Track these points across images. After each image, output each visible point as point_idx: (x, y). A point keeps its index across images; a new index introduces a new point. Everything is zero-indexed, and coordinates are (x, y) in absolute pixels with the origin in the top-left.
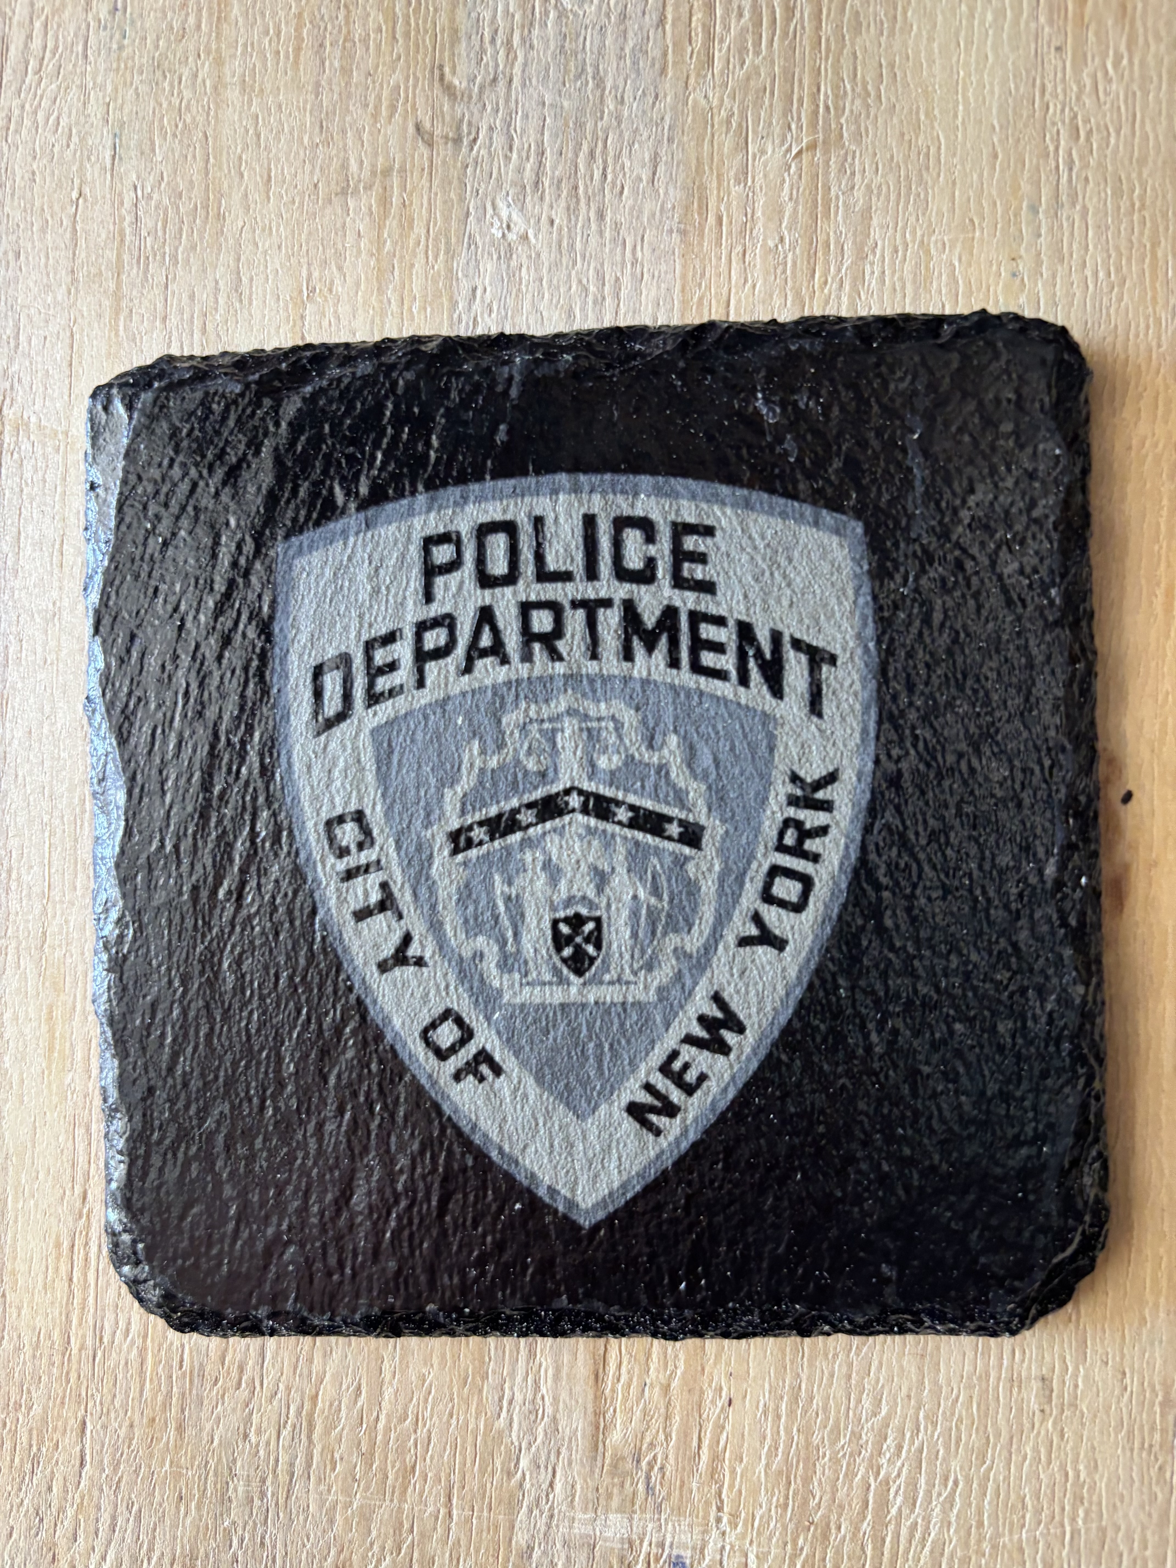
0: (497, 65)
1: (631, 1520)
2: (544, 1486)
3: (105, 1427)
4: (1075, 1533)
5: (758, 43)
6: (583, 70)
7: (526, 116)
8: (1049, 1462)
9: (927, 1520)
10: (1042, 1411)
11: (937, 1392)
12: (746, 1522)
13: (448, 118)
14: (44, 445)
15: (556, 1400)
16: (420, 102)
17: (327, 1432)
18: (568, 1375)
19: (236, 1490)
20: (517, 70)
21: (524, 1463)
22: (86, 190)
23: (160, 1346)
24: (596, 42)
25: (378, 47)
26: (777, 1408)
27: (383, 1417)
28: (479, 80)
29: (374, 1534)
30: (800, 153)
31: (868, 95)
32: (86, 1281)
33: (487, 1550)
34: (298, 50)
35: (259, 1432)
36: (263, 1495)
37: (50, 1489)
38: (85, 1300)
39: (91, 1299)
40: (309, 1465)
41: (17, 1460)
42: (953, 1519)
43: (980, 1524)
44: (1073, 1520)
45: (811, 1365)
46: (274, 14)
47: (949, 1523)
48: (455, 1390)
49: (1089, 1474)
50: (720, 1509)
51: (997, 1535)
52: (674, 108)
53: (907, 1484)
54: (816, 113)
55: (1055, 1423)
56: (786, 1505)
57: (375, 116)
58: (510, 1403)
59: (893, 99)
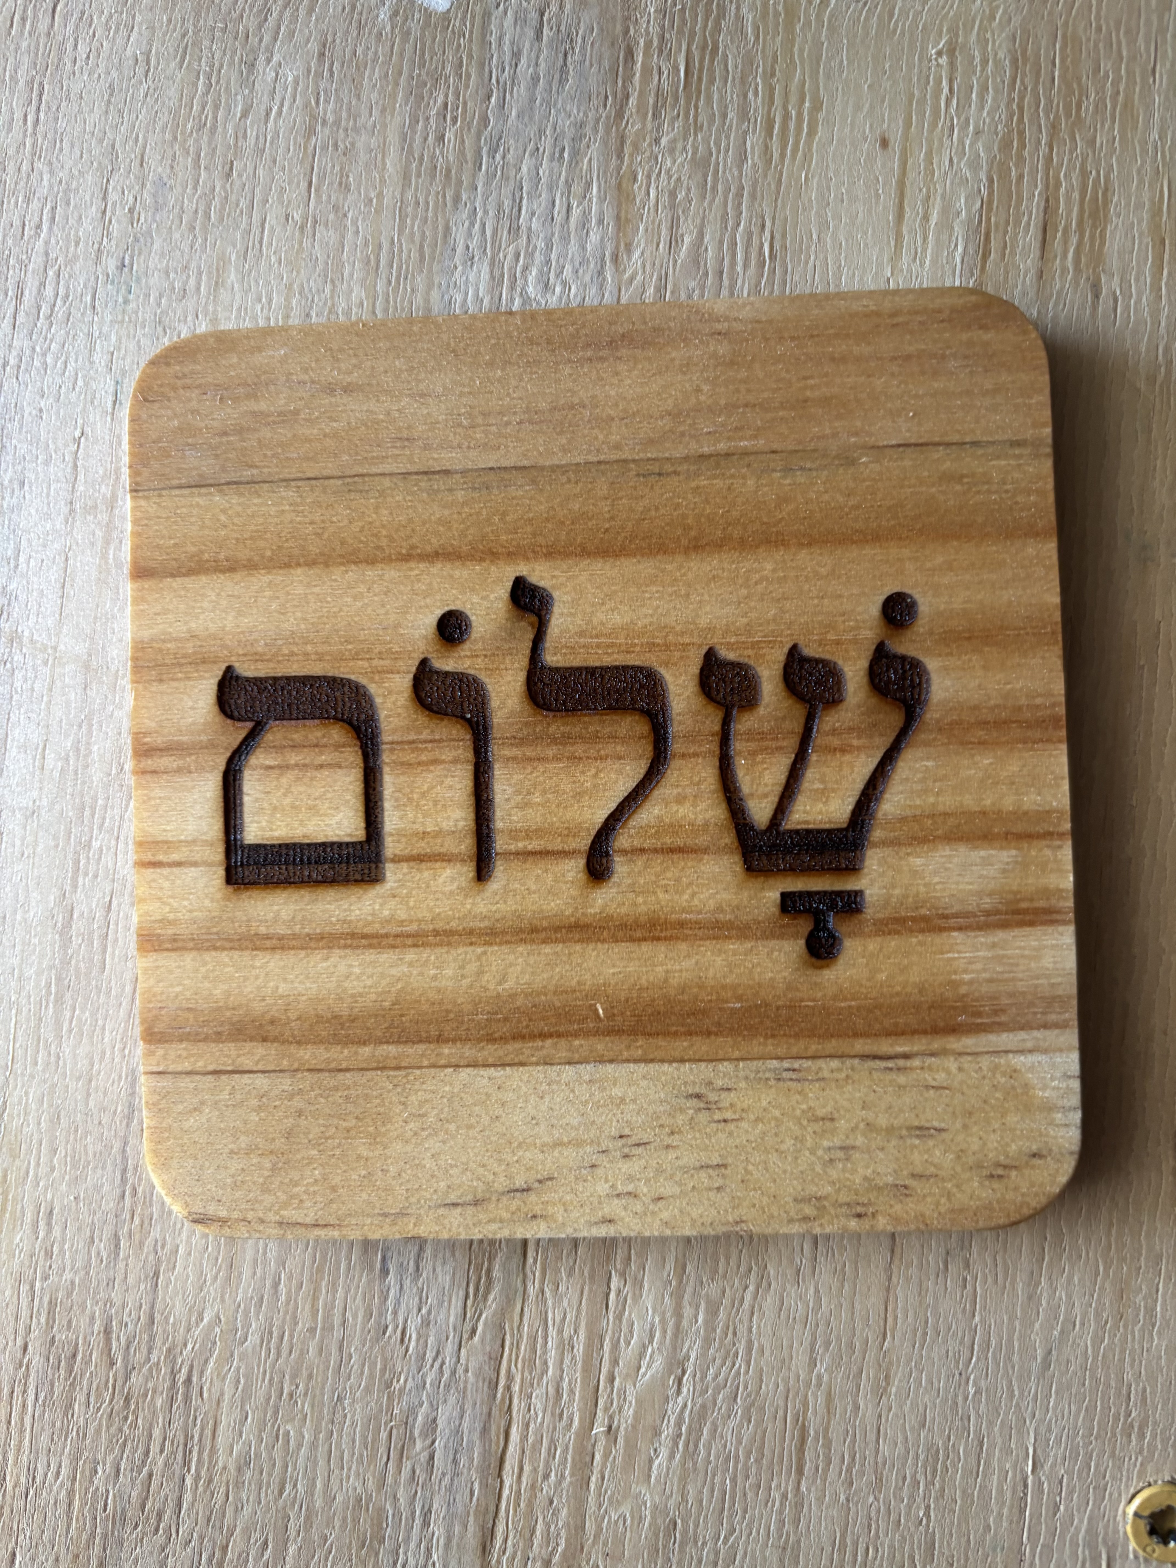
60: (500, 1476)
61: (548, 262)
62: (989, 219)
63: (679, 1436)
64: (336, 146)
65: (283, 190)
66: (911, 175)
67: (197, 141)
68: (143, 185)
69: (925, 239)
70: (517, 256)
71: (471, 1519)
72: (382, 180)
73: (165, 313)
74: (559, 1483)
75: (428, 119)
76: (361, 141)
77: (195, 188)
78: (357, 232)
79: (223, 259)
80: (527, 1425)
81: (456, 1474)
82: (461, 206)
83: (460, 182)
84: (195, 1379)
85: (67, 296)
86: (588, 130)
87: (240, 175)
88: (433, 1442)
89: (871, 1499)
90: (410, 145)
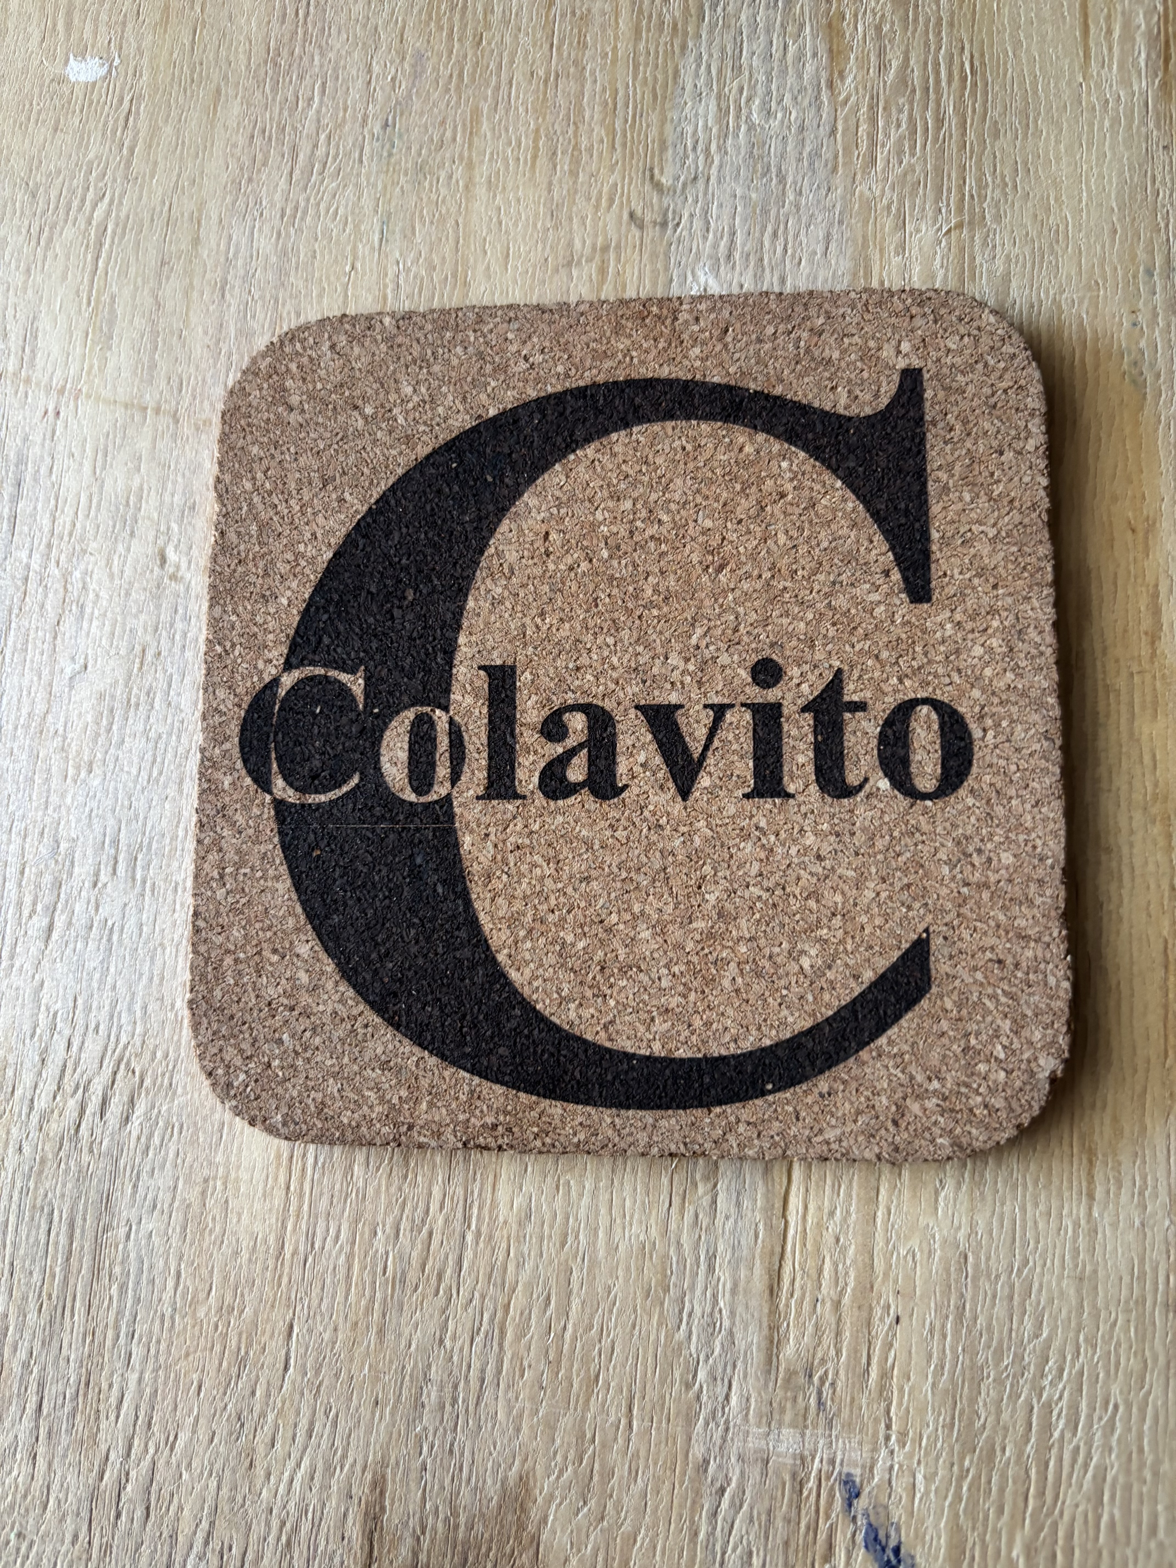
0: (697, 168)
1: (803, 1435)
2: (720, 1399)
5: (913, 148)
6: (768, 170)
7: (721, 206)
9: (1089, 1444)
11: (1096, 1316)
12: (913, 1441)
13: (656, 208)
15: (733, 1314)
16: (634, 195)
17: (518, 1339)
18: (745, 1291)
19: (429, 1395)
20: (714, 171)
21: (702, 1375)
22: (358, 265)
23: (366, 1252)
24: (780, 148)
25: (601, 154)
26: (943, 1326)
27: (570, 1327)
28: (682, 178)
29: (558, 1441)
30: (949, 231)
31: (1006, 185)
32: (302, 1188)
33: (665, 1462)
34: (535, 157)
35: (454, 1338)
36: (454, 1401)
37: (253, 1393)
38: (300, 1207)
39: (306, 1207)
40: (499, 1372)
41: (225, 1364)
42: (1114, 1444)
43: (1141, 1450)
45: (976, 1287)
46: (516, 129)
47: (1111, 1448)
48: (639, 1301)
50: (888, 1427)
51: (1157, 1462)
52: (843, 198)
53: (1069, 1408)
54: (962, 199)
56: (953, 1425)
57: (597, 207)
58: (690, 1315)
59: (1027, 188)
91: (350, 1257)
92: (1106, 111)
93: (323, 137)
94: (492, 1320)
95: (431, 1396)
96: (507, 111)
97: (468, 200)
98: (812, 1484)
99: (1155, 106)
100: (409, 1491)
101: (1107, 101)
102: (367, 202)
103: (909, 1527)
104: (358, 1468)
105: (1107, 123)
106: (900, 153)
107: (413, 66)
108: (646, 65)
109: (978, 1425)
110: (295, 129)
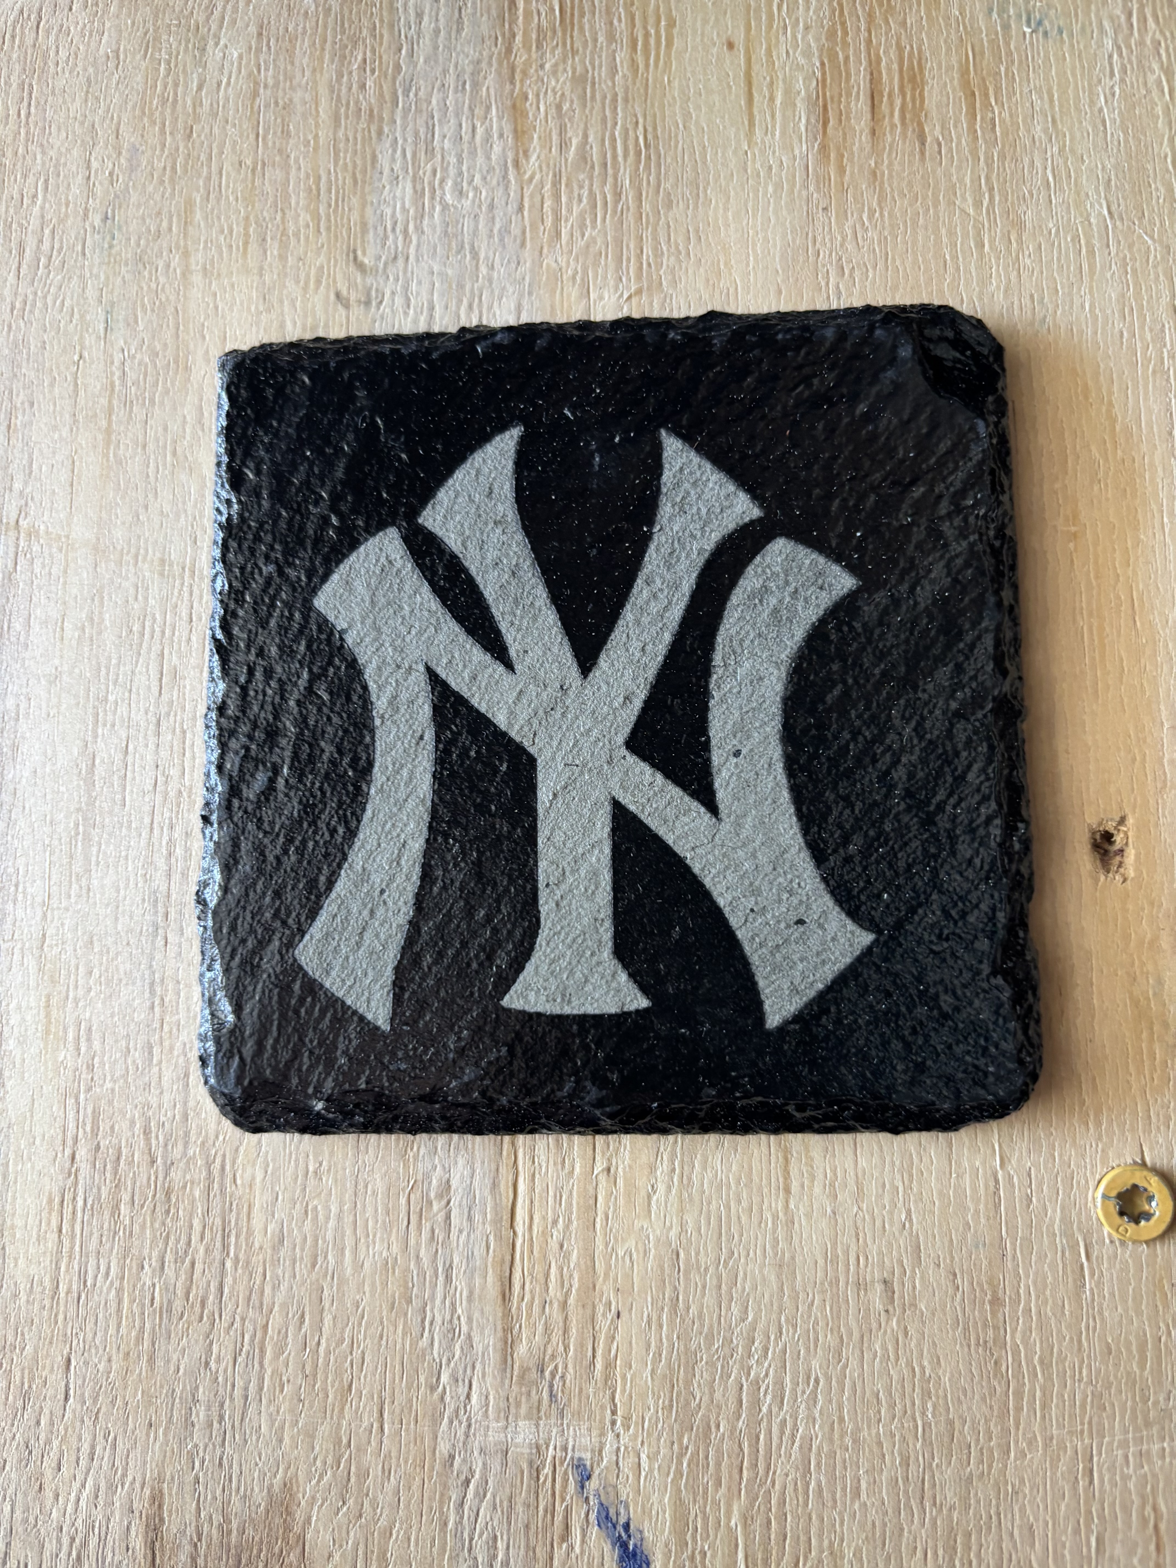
0: (397, 247)
1: (537, 1426)
2: (462, 1398)
3: (86, 1363)
4: (926, 1425)
5: (594, 221)
6: (462, 247)
7: (420, 283)
8: (897, 1360)
9: (795, 1417)
10: (887, 1311)
11: (795, 1297)
12: (637, 1424)
13: (360, 287)
14: (50, 547)
15: (470, 1320)
16: (339, 277)
17: (276, 1356)
18: (480, 1298)
19: (198, 1415)
20: (412, 250)
21: (444, 1378)
22: (85, 354)
23: (134, 1286)
24: (472, 227)
25: (307, 238)
26: (660, 1318)
27: (323, 1342)
28: (383, 258)
29: (317, 1448)
30: (630, 297)
31: (680, 253)
32: (73, 1231)
33: (414, 1460)
34: (246, 243)
35: (218, 1360)
36: (221, 1418)
37: (38, 1423)
38: (72, 1248)
39: (77, 1248)
40: (261, 1389)
41: (11, 1398)
42: (817, 1415)
43: (841, 1419)
44: (923, 1414)
45: (687, 1279)
46: (228, 218)
47: (814, 1419)
48: (384, 1313)
49: (933, 1370)
50: (614, 1413)
51: (858, 1429)
52: (532, 271)
53: (775, 1384)
54: (640, 268)
55: (898, 1322)
56: (671, 1406)
57: (305, 289)
58: (431, 1324)
59: (699, 255)
60: (512, 1226)
61: (460, 174)
62: (824, 95)
63: (674, 1170)
64: (276, 103)
65: (235, 143)
66: (756, 67)
67: (162, 113)
68: (120, 153)
69: (773, 116)
70: (434, 172)
71: (490, 1271)
72: (317, 125)
73: (144, 252)
74: (567, 1227)
75: (351, 73)
76: (297, 96)
77: (163, 150)
78: (299, 169)
79: (190, 204)
80: (534, 1175)
81: (472, 1228)
82: (384, 138)
83: (381, 119)
84: (228, 1168)
85: (61, 248)
86: (484, 65)
87: (199, 136)
88: (449, 1202)
89: (855, 1209)
90: (339, 96)
91: (120, 1291)
92: (770, 178)
93: (47, 232)
94: (252, 1340)
95: (200, 1415)
96: (218, 200)
97: (185, 288)
98: (547, 1470)
99: (815, 170)
100: (185, 1503)
101: (770, 168)
102: (91, 293)
103: (636, 1504)
104: (138, 1485)
105: (770, 189)
106: (582, 227)
107: (129, 160)
108: (346, 151)
109: (693, 1405)
110: (21, 225)
